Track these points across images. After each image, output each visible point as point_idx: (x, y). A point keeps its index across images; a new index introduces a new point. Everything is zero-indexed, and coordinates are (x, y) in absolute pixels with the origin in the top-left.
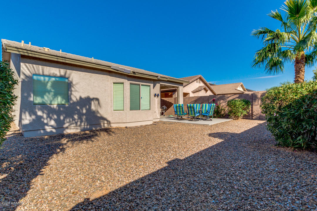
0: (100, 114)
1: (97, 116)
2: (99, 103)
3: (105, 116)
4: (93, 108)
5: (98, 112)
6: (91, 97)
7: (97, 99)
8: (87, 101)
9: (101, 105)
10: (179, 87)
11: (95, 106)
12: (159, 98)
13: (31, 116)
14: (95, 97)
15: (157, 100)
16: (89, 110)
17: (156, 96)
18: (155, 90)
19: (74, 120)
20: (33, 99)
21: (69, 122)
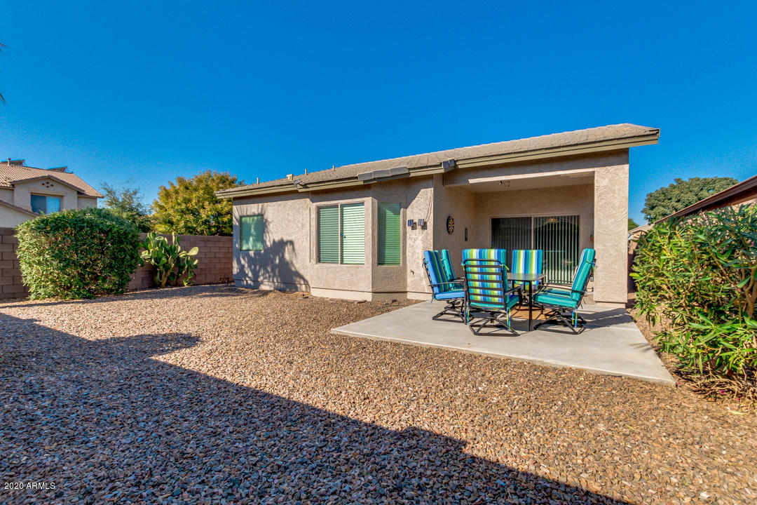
0: (295, 268)
1: (290, 270)
2: (294, 249)
3: (302, 272)
4: (287, 256)
5: (292, 263)
6: (285, 240)
7: (292, 243)
8: (280, 245)
9: (296, 252)
10: (594, 172)
11: (289, 253)
12: (427, 233)
13: (238, 264)
14: (289, 238)
15: (420, 238)
16: (282, 259)
17: (419, 227)
18: (415, 210)
19: (268, 272)
20: (241, 245)
21: (263, 275)
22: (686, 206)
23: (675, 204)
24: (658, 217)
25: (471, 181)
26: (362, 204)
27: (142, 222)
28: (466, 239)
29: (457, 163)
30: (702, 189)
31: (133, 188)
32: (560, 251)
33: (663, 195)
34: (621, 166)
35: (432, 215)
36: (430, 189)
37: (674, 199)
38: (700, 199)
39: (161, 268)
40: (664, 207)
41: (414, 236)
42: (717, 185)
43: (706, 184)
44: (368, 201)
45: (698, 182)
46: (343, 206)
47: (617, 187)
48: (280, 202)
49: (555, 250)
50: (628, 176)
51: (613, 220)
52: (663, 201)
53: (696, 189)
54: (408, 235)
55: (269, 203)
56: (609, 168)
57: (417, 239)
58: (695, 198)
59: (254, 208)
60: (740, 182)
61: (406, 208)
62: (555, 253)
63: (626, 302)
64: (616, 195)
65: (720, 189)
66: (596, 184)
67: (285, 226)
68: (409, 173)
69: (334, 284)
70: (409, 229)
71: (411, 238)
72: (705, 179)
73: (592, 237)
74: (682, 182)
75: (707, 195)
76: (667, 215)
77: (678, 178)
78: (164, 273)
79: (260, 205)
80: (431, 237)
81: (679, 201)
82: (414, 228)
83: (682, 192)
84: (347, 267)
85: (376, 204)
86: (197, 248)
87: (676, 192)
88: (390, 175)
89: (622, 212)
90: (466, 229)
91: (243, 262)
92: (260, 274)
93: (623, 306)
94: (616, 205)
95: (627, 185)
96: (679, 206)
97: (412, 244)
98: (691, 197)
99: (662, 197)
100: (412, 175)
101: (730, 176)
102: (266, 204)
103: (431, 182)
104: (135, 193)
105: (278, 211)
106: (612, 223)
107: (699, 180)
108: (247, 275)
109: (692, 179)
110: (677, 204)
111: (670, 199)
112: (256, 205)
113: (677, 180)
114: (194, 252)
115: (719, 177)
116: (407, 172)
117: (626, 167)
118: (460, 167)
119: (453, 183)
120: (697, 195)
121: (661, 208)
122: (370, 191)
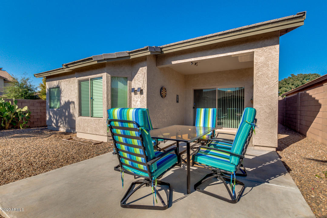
7: (74, 103)
10: (254, 52)
11: (72, 110)
12: (143, 97)
13: (49, 115)
14: (72, 101)
15: (139, 100)
16: (69, 112)
17: (139, 93)
18: (137, 82)
19: (62, 120)
20: (50, 104)
21: (60, 122)
22: (296, 87)
23: (291, 86)
24: (283, 92)
25: (173, 63)
26: (101, 78)
27: (31, 94)
28: (177, 102)
29: (163, 50)
30: (304, 79)
31: (26, 77)
32: (234, 109)
33: (285, 82)
34: (273, 46)
35: (146, 85)
36: (144, 67)
37: (290, 84)
38: (303, 84)
39: (5, 118)
40: (285, 87)
41: (136, 99)
42: (311, 77)
43: (305, 77)
44: (104, 75)
45: (302, 76)
46: (92, 79)
47: (270, 62)
48: (67, 79)
49: (232, 108)
50: (278, 54)
51: (267, 86)
52: (285, 85)
53: (301, 79)
54: (132, 98)
55: (62, 80)
56: (264, 48)
57: (138, 101)
58: (301, 83)
59: (55, 83)
60: (322, 76)
61: (131, 80)
62: (232, 110)
63: (277, 147)
64: (270, 68)
65: (313, 79)
66: (255, 61)
67: (69, 93)
68: (130, 56)
69: (87, 130)
70: (133, 94)
71: (134, 100)
72: (305, 74)
73: (252, 101)
74: (294, 76)
75: (306, 82)
76: (287, 91)
77: (292, 74)
78: (7, 121)
79: (58, 81)
80: (145, 99)
81: (293, 85)
82: (135, 94)
83: (294, 81)
84: (94, 119)
85: (110, 78)
86: (27, 107)
87: (292, 80)
88: (116, 57)
89: (273, 80)
90: (177, 96)
91: (51, 114)
92: (59, 122)
93: (275, 149)
94: (270, 76)
95: (278, 60)
96: (293, 87)
97: (135, 104)
98: (299, 83)
99: (285, 83)
100: (132, 57)
101: (317, 73)
102: (60, 81)
103: (145, 63)
104: (28, 79)
105: (66, 85)
106: (267, 89)
107: (302, 75)
108: (53, 122)
109: (299, 75)
110: (292, 86)
111: (289, 84)
112: (56, 81)
113: (292, 75)
114: (25, 109)
115: (312, 73)
116: (128, 55)
117: (277, 47)
118: (165, 52)
119: (162, 65)
120: (301, 82)
121: (285, 88)
122: (105, 69)
